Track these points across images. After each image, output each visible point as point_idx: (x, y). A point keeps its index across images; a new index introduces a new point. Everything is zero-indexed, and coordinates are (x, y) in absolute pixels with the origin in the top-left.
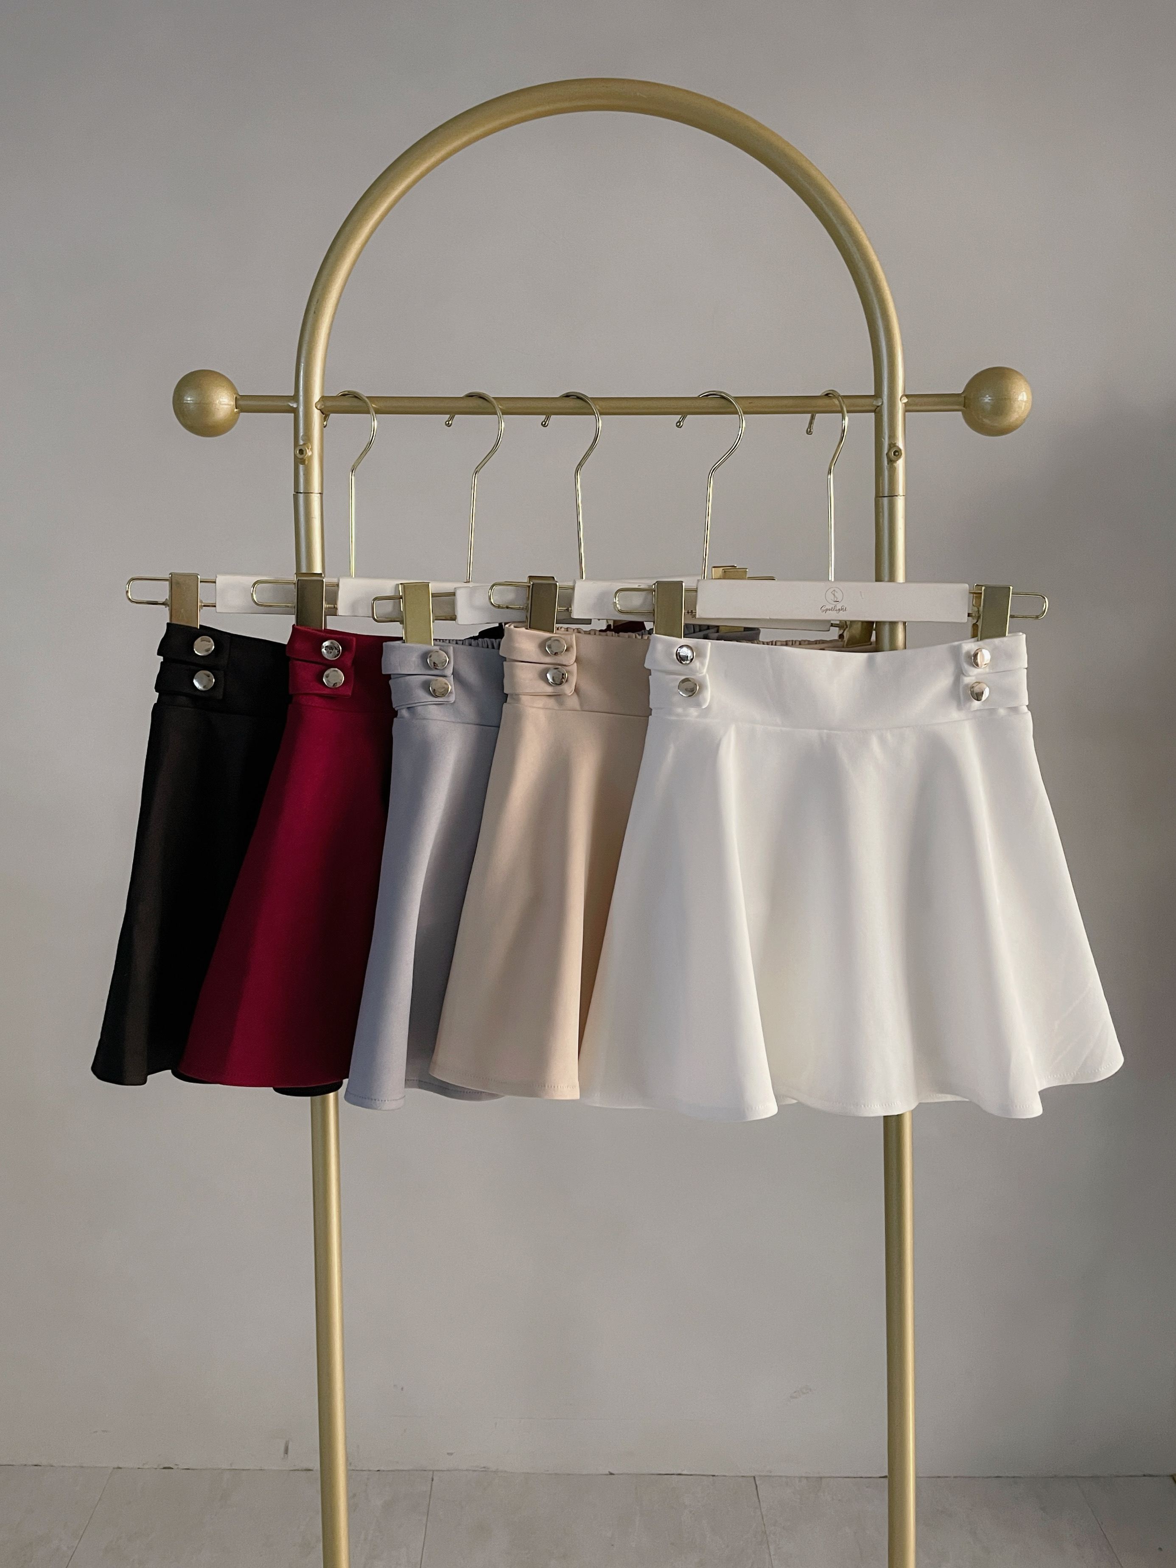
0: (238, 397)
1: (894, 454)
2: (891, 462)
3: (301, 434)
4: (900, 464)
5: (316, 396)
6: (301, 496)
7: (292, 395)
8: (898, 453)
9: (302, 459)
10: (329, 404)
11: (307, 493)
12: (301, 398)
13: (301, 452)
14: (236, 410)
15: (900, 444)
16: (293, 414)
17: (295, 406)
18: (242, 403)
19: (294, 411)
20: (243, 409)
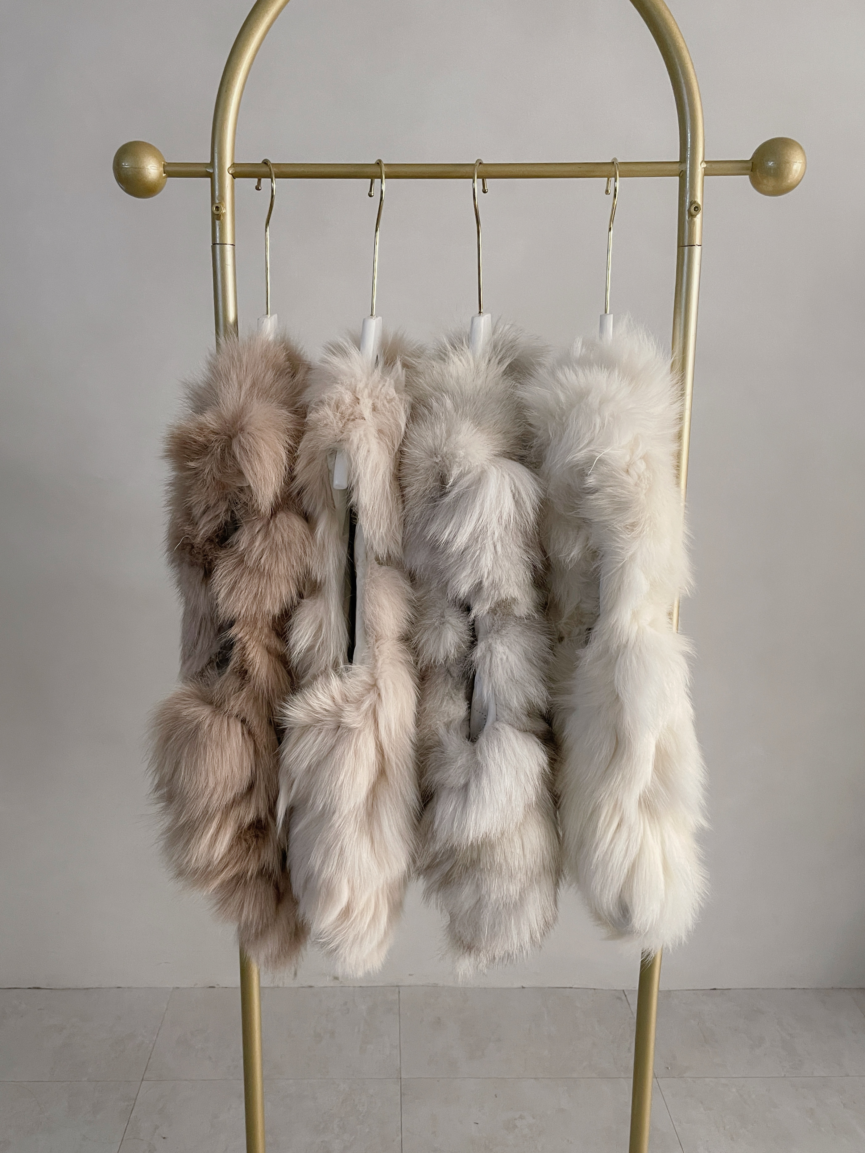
0: (165, 164)
1: (695, 210)
2: (692, 216)
3: (217, 194)
4: (699, 218)
5: (228, 163)
6: (218, 246)
7: (209, 162)
8: (697, 209)
9: (218, 215)
11: (223, 244)
12: (216, 164)
13: (217, 209)
14: (164, 175)
15: (699, 200)
16: (210, 179)
17: (211, 171)
18: (168, 169)
19: (210, 175)
20: (170, 174)
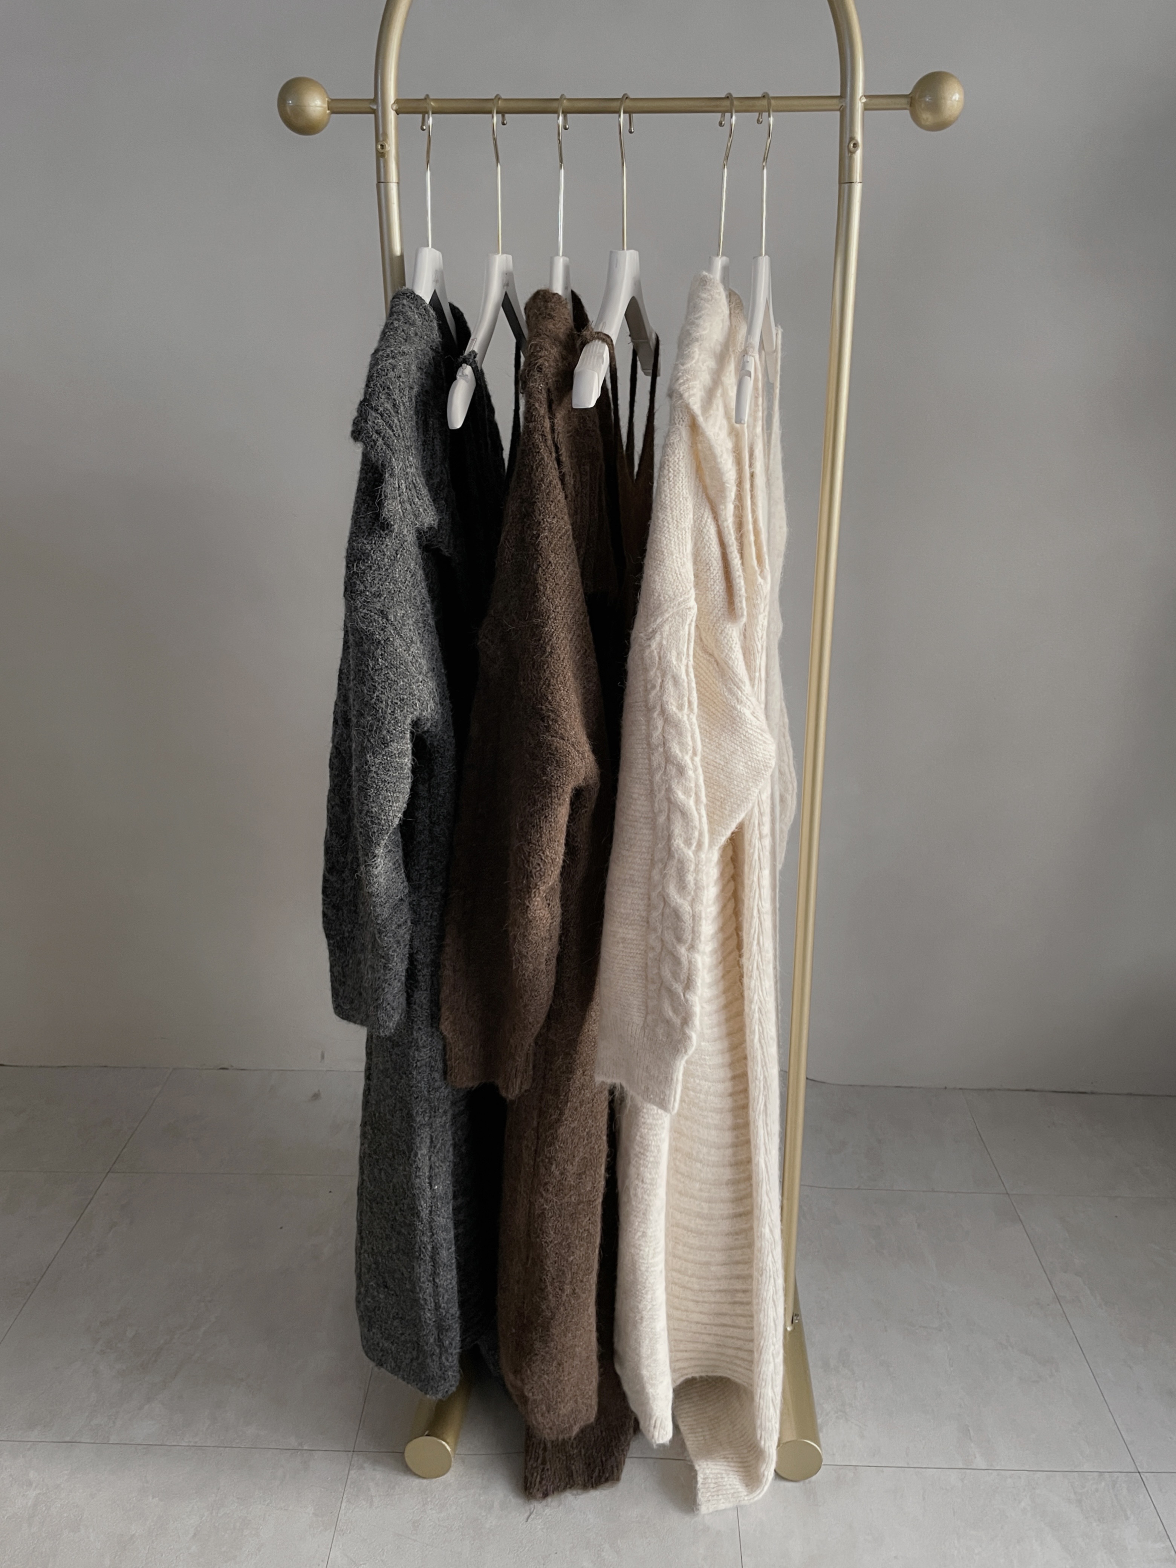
0: (330, 100)
1: (854, 147)
2: (852, 153)
3: (381, 130)
4: (858, 155)
5: (391, 99)
6: (382, 185)
7: (372, 98)
8: (856, 145)
9: (382, 152)
10: (402, 106)
11: (386, 182)
12: (380, 100)
13: (383, 146)
14: (328, 112)
15: (858, 137)
16: (373, 115)
17: (375, 107)
18: (333, 105)
19: (374, 112)
20: (335, 111)
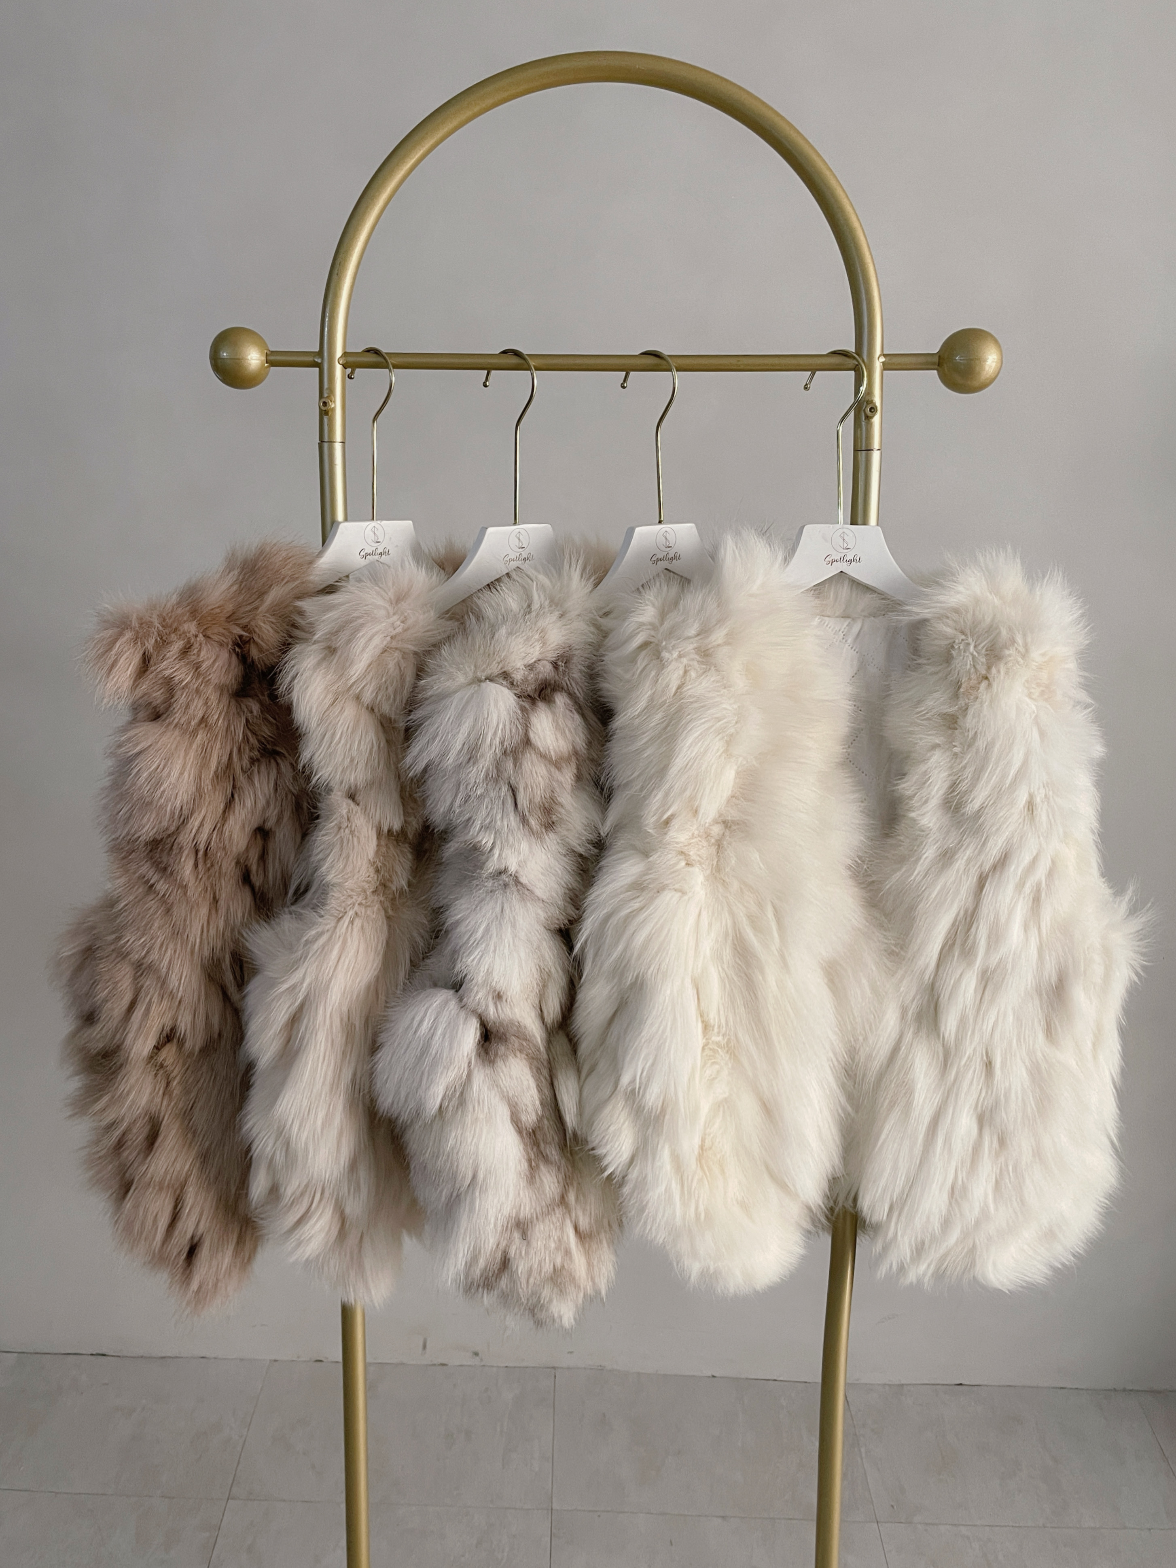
0: (268, 352)
2: (868, 418)
3: (326, 386)
4: (876, 420)
5: (339, 353)
6: (326, 445)
9: (326, 410)
10: (351, 359)
11: (331, 442)
13: (325, 404)
14: (266, 365)
15: (876, 400)
16: (317, 369)
17: (319, 361)
18: (272, 358)
19: (319, 366)
20: (273, 364)
